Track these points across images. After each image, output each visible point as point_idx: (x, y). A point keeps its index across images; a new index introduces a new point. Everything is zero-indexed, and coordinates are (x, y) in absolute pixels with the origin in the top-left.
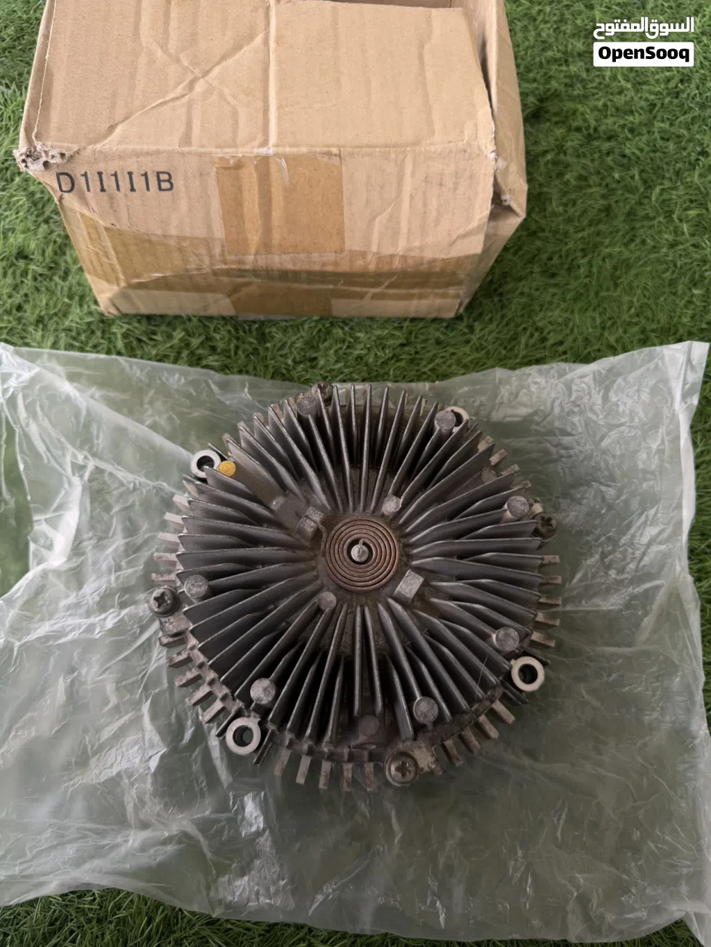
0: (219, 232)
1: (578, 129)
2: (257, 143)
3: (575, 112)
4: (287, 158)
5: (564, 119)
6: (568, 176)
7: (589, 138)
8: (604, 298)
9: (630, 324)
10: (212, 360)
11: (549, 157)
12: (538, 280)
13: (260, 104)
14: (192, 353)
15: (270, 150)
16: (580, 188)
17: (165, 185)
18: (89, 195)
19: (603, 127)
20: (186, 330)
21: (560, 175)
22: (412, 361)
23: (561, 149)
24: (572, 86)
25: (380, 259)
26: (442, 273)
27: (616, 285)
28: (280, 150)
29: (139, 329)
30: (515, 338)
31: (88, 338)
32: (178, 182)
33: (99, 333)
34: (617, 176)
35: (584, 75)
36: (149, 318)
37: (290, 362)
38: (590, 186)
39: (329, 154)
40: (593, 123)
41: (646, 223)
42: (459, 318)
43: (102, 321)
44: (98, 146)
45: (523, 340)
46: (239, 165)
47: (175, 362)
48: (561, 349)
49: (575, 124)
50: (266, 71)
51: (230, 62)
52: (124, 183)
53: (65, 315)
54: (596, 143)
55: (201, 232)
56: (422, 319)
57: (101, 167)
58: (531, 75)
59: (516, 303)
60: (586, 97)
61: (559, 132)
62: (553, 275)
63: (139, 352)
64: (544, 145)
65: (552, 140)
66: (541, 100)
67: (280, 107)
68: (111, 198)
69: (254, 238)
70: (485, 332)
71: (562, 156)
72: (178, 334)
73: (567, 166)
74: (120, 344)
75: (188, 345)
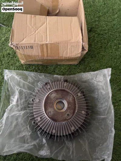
0: (40, 54)
1: (97, 33)
2: (46, 41)
3: (96, 31)
4: (50, 43)
5: (95, 32)
6: (95, 41)
7: (99, 35)
8: (101, 61)
9: (104, 65)
10: (39, 71)
11: (92, 38)
12: (90, 58)
13: (46, 34)
14: (36, 70)
15: (48, 42)
16: (97, 43)
17: (32, 48)
18: (20, 50)
19: (101, 33)
20: (35, 67)
21: (94, 41)
22: (70, 72)
23: (94, 37)
24: (96, 26)
25: (65, 57)
26: (74, 59)
27: (102, 59)
28: (49, 42)
29: (28, 66)
30: (86, 68)
31: (20, 67)
32: (34, 47)
33: (21, 67)
34: (103, 41)
35: (98, 24)
36: (29, 64)
37: (51, 71)
38: (98, 43)
39: (57, 43)
40: (99, 32)
41: (107, 49)
42: (77, 64)
43: (22, 65)
44: (22, 42)
45: (88, 68)
46: (43, 45)
47: (33, 72)
48: (94, 69)
49: (96, 33)
50: (47, 29)
51: (41, 27)
52: (26, 48)
53: (16, 64)
54: (100, 36)
55: (37, 54)
56: (72, 65)
57: (22, 45)
58: (89, 24)
59: (86, 62)
60: (98, 28)
61: (94, 34)
62: (92, 58)
63: (28, 70)
64: (91, 36)
65: (93, 35)
66: (91, 28)
67: (49, 35)
68: (24, 50)
69: (46, 55)
70: (82, 67)
71: (94, 38)
72: (34, 67)
73: (95, 39)
74: (25, 69)
75: (35, 69)
